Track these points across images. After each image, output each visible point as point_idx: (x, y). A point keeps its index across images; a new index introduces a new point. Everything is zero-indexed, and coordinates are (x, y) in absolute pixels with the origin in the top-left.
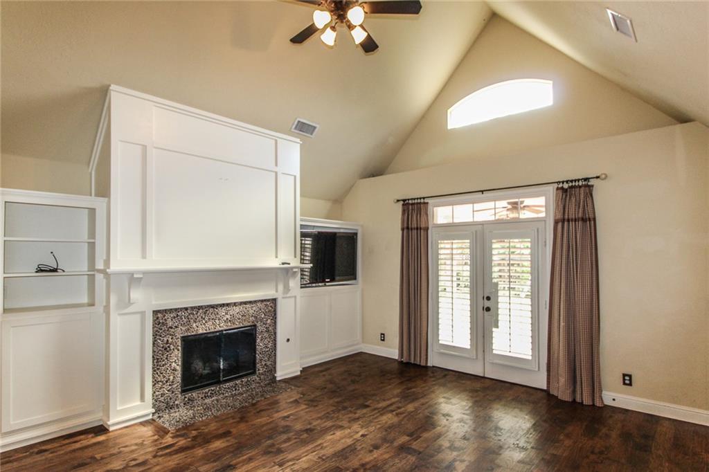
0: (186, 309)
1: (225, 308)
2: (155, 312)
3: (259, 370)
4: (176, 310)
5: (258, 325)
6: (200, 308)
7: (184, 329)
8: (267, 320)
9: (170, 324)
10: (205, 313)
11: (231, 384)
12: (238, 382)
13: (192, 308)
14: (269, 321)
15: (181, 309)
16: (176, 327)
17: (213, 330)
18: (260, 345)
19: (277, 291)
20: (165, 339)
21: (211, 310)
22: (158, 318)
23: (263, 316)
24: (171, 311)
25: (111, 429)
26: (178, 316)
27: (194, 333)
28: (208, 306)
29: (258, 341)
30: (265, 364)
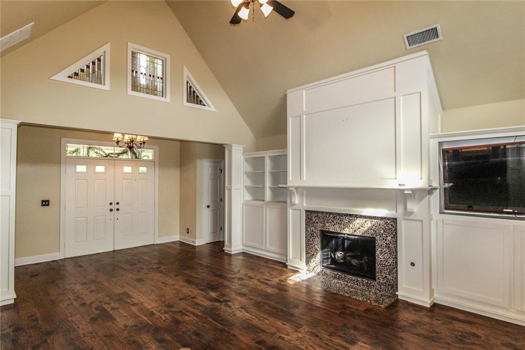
0: (323, 213)
1: (348, 217)
2: (307, 211)
3: (379, 279)
4: (317, 212)
5: (378, 238)
6: (330, 213)
7: (321, 225)
8: (387, 237)
9: (314, 220)
10: (334, 218)
11: (354, 278)
12: (360, 279)
13: (327, 213)
14: (389, 238)
15: (320, 212)
16: (317, 223)
17: (339, 232)
18: (380, 257)
19: (396, 212)
20: (312, 229)
21: (338, 217)
22: (308, 215)
23: (382, 232)
24: (314, 212)
25: (288, 267)
26: (318, 216)
27: (327, 230)
28: (336, 213)
29: (378, 253)
30: (386, 277)
